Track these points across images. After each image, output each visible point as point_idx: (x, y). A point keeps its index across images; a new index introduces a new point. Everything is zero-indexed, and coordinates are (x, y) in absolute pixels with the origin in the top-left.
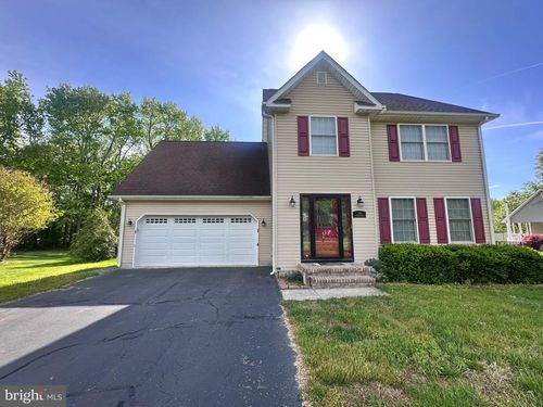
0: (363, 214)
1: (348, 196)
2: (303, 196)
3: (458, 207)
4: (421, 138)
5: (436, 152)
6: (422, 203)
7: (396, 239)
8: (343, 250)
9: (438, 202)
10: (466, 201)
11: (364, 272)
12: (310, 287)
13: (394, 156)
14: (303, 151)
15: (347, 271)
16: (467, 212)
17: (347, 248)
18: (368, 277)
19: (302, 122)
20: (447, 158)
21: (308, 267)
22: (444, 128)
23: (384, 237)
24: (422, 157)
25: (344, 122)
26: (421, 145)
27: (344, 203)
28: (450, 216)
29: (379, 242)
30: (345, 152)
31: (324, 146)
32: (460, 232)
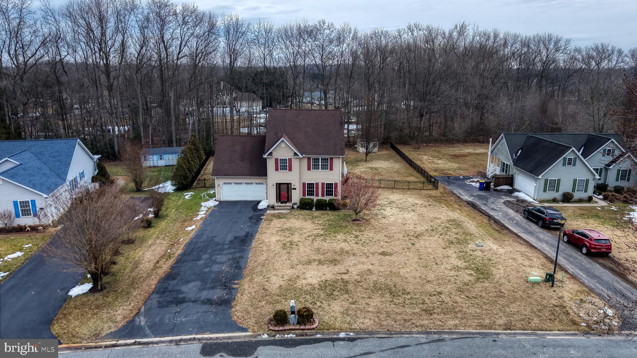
0: (295, 189)
1: (291, 184)
2: (276, 184)
3: (330, 186)
4: (319, 162)
5: (324, 167)
6: (317, 184)
7: (308, 195)
8: (289, 199)
9: (323, 184)
10: (333, 184)
11: (290, 206)
12: (275, 210)
13: (309, 169)
14: (277, 169)
15: (285, 206)
16: (332, 187)
17: (290, 199)
18: (290, 208)
19: (276, 160)
20: (328, 169)
21: (276, 204)
22: (328, 159)
23: (304, 195)
24: (319, 169)
25: (290, 160)
26: (319, 165)
27: (290, 186)
28: (326, 188)
29: (302, 197)
30: (290, 170)
31: (284, 168)
32: (329, 193)
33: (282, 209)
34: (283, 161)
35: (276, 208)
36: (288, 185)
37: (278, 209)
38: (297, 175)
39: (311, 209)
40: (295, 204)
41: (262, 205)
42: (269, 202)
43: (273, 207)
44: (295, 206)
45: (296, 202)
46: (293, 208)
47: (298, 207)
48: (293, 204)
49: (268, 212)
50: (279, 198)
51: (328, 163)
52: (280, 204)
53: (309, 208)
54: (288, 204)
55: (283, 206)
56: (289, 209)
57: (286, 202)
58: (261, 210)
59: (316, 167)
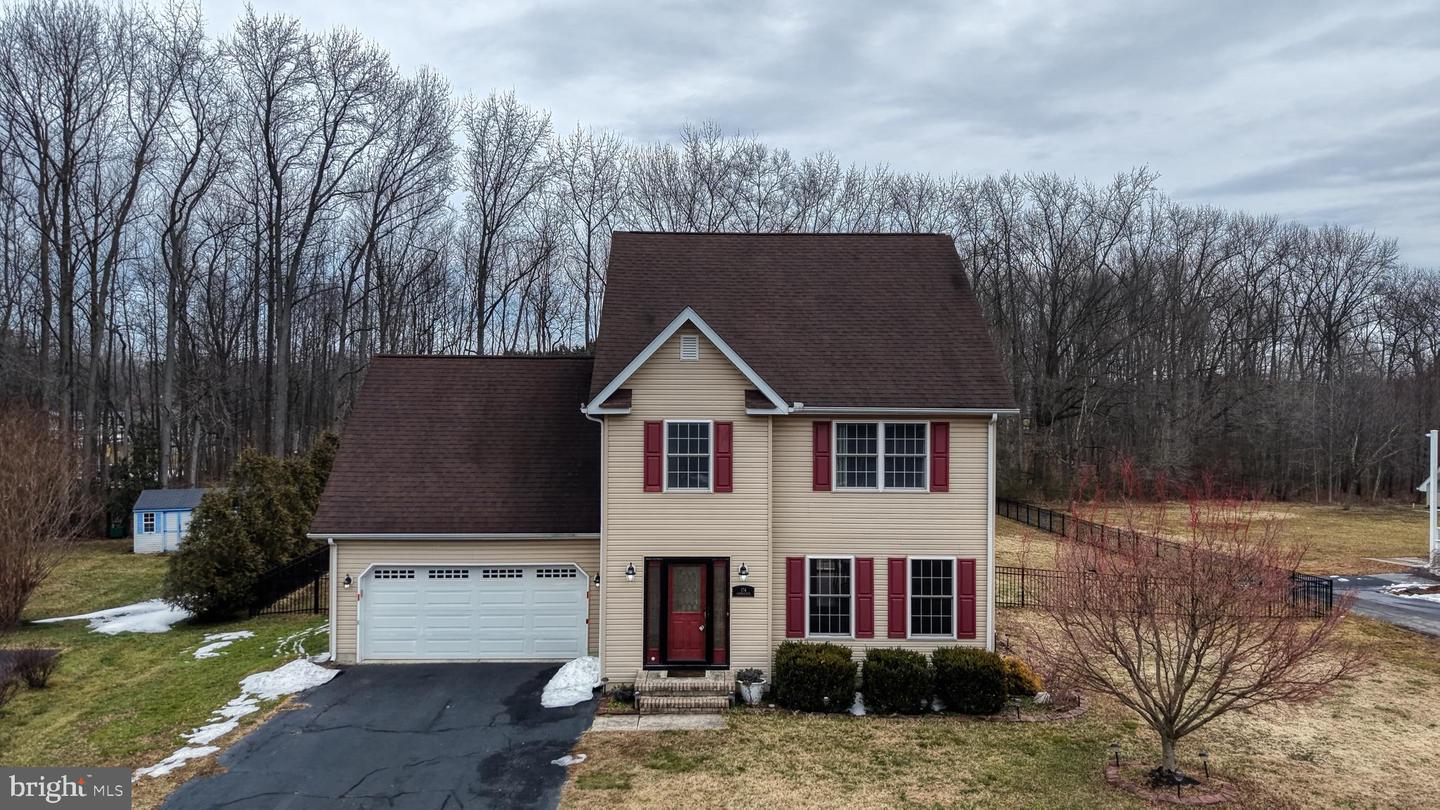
0: (748, 591)
1: (726, 561)
2: (649, 562)
3: (932, 574)
4: (873, 447)
5: (903, 474)
6: (866, 566)
7: (813, 629)
8: (713, 652)
9: (896, 566)
10: (948, 563)
11: (722, 692)
12: (637, 712)
13: (821, 483)
14: (652, 483)
15: (696, 690)
16: (948, 584)
17: (719, 648)
18: (722, 700)
19: (652, 430)
20: (920, 484)
21: (647, 680)
22: (922, 428)
23: (794, 626)
24: (873, 483)
25: (725, 430)
26: (873, 461)
27: (719, 571)
28: (915, 590)
29: (782, 637)
30: (725, 484)
31: (688, 474)
32: (931, 619)
33: (683, 711)
34: (689, 435)
35: (647, 700)
36: (712, 570)
37: (656, 710)
38: (761, 514)
39: (841, 707)
40: (748, 677)
41: (567, 688)
42: (605, 666)
43: (626, 698)
44: (754, 692)
45: (756, 665)
46: (738, 700)
47: (767, 697)
48: (741, 676)
49: (600, 724)
50: (660, 650)
51: (921, 448)
52: (663, 679)
53: (833, 700)
54: (709, 678)
55: (684, 692)
56: (718, 710)
57: (697, 670)
58: (560, 713)
59: (859, 474)
